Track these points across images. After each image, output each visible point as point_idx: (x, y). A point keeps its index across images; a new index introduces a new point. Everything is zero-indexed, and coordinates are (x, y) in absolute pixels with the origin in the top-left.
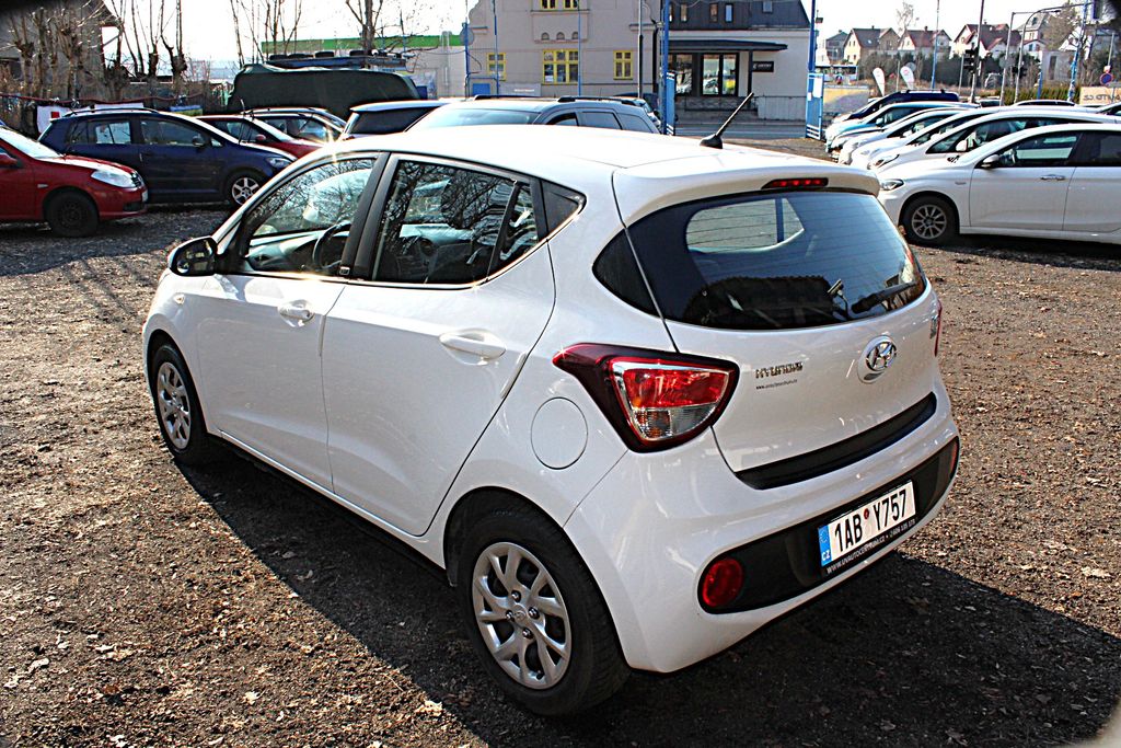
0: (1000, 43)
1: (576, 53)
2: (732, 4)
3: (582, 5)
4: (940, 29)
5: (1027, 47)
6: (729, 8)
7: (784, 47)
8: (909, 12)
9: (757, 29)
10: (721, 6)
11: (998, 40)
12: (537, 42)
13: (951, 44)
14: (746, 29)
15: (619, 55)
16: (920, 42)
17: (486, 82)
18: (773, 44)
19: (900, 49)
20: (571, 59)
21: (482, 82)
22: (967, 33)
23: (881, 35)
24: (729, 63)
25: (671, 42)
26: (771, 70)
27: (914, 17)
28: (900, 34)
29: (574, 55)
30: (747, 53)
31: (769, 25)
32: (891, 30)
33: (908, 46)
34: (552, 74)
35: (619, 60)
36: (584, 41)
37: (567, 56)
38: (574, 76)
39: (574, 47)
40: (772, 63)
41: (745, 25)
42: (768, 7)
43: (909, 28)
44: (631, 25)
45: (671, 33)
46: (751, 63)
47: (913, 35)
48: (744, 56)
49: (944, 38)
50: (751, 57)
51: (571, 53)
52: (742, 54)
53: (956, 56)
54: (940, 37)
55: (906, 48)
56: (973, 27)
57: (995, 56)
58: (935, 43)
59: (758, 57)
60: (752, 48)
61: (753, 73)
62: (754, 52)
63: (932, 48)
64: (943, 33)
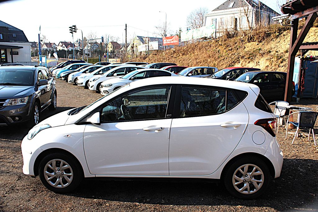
0: (70, 47)
5: (77, 48)
6: (1, 35)
7: (22, 47)
8: (44, 38)
9: (12, 42)
11: (70, 46)
13: (57, 47)
14: (8, 42)
16: (48, 46)
18: (18, 47)
19: (43, 48)
22: (61, 44)
23: (37, 44)
24: (3, 52)
26: (18, 54)
27: (46, 39)
28: (42, 44)
30: (10, 49)
31: (15, 41)
40: (18, 52)
41: (8, 41)
42: (14, 35)
43: (45, 42)
46: (11, 52)
47: (46, 44)
48: (9, 51)
49: (55, 45)
50: (12, 50)
52: (7, 49)
53: (60, 50)
54: (54, 45)
55: (45, 48)
56: (62, 42)
57: (70, 50)
58: (52, 46)
59: (14, 50)
60: (12, 47)
61: (13, 55)
62: (13, 49)
63: (52, 48)
64: (54, 44)
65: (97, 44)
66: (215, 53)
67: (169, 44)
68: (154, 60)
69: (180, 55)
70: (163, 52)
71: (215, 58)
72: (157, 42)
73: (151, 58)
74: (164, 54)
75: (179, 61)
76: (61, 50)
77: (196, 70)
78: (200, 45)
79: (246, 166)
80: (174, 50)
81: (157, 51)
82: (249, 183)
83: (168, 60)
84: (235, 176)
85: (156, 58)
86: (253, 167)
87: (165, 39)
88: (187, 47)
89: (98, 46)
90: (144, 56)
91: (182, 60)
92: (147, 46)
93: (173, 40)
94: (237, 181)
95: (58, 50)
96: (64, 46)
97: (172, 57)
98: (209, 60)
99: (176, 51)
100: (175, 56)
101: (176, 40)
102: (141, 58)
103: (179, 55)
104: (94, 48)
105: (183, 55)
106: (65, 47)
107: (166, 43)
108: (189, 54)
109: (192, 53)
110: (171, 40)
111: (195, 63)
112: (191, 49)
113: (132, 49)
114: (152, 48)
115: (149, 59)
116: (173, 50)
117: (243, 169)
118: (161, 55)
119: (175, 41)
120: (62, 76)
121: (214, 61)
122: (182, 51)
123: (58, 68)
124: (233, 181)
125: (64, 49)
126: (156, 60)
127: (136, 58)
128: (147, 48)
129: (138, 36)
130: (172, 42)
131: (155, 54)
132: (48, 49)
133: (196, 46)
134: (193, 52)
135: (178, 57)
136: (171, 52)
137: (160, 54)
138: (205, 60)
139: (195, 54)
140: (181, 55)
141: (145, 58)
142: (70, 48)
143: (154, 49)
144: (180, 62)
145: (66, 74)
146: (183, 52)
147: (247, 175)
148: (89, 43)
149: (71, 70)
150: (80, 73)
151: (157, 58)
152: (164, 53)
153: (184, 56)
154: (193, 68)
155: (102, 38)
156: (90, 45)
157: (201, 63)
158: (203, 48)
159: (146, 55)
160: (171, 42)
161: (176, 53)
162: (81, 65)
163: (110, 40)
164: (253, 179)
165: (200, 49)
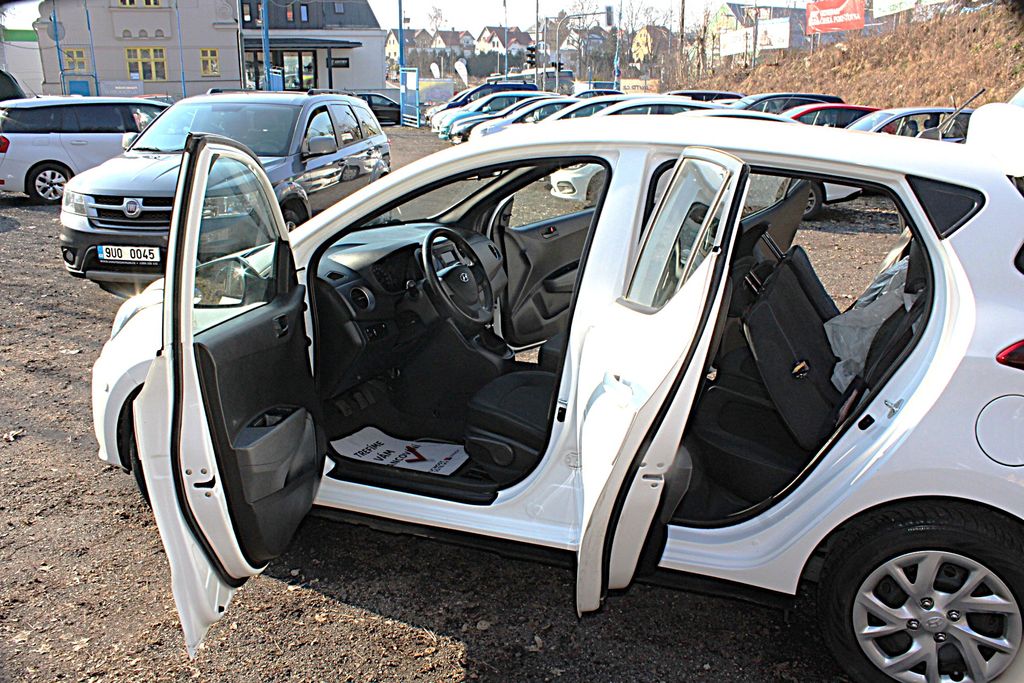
0: (515, 42)
1: (161, 51)
2: (306, 5)
3: (162, 3)
4: (465, 30)
6: (304, 8)
7: (359, 44)
8: (438, 15)
9: (331, 29)
10: (296, 7)
11: (513, 40)
12: (119, 39)
13: (475, 42)
14: (321, 28)
15: (205, 53)
16: (449, 40)
17: (84, 79)
18: (346, 42)
19: (433, 46)
20: (156, 57)
21: (79, 79)
22: (487, 34)
23: (416, 34)
24: (307, 60)
25: (271, 40)
26: (347, 66)
27: (444, 20)
28: (432, 34)
29: (158, 52)
30: (326, 51)
31: (341, 25)
32: (424, 31)
33: (439, 44)
34: (137, 71)
35: (205, 58)
36: (168, 39)
37: (152, 53)
38: (161, 74)
39: (158, 45)
40: (347, 59)
41: (320, 25)
42: (339, 8)
43: (440, 29)
44: (214, 24)
45: (270, 32)
46: (329, 60)
47: (444, 35)
48: (322, 55)
49: (468, 37)
50: (330, 54)
51: (155, 51)
52: (319, 51)
53: (482, 53)
54: (465, 37)
55: (439, 46)
56: (491, 29)
57: (514, 53)
58: (462, 42)
59: (336, 54)
60: (329, 45)
61: (333, 69)
62: (333, 50)
63: (461, 46)
64: (467, 33)
65: (600, 35)
66: (1003, 55)
67: (826, 26)
68: (770, 85)
69: (863, 68)
70: (806, 55)
71: (998, 75)
72: (787, 19)
73: (760, 77)
74: (808, 64)
75: (859, 90)
76: (486, 52)
77: (911, 119)
78: (943, 29)
79: (931, 561)
80: (845, 49)
81: (785, 51)
82: (937, 640)
83: (821, 84)
84: (868, 597)
85: (779, 78)
86: (966, 573)
87: (815, 10)
88: (893, 39)
89: (603, 39)
90: (737, 70)
91: (871, 84)
92: (751, 36)
93: (842, 13)
94: (874, 620)
95: (477, 53)
96: (496, 39)
97: (835, 73)
98: (972, 84)
99: (852, 53)
100: (846, 71)
101: (856, 12)
102: (726, 77)
103: (860, 67)
104: (591, 48)
105: (877, 64)
106: (500, 44)
107: (818, 23)
108: (898, 65)
109: (910, 57)
110: (837, 11)
111: (914, 95)
112: (907, 43)
113: (700, 47)
114: (767, 42)
115: (755, 82)
116: (840, 50)
117: (911, 571)
118: (796, 68)
119: (850, 17)
120: (453, 133)
121: (993, 90)
122: (872, 51)
123: (450, 107)
124: (859, 615)
125: (495, 49)
126: (778, 85)
127: (711, 78)
128: (751, 42)
129: (730, 5)
130: (840, 19)
131: (777, 65)
132: (448, 51)
133: (928, 30)
134: (914, 57)
135: (857, 72)
136: (833, 57)
137: (794, 64)
138: (957, 84)
139: (922, 61)
140: (867, 66)
141: (739, 79)
142: (513, 46)
143: (776, 45)
144: (864, 91)
145: (468, 125)
146: (876, 57)
147: (931, 600)
148: (576, 31)
149: (486, 113)
150: (507, 124)
151: (783, 79)
152: (806, 59)
153: (878, 71)
154: (897, 112)
155: (609, 9)
156: (576, 36)
157: (938, 95)
158: (956, 39)
159: (746, 66)
160: (835, 18)
161: (849, 59)
162: (521, 98)
163: (643, 21)
164: (962, 625)
165: (941, 44)
